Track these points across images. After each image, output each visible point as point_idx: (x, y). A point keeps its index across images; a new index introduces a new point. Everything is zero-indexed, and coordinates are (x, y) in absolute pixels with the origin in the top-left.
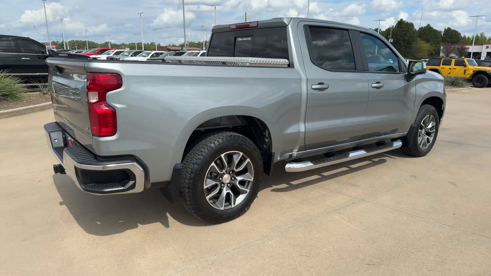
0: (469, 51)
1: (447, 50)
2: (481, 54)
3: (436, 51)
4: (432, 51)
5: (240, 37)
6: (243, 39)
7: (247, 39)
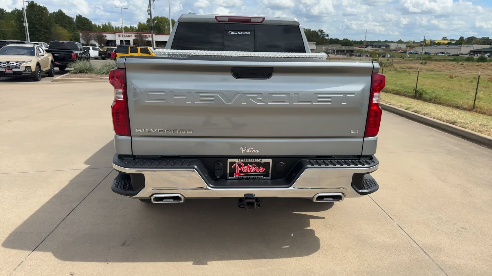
0: (107, 39)
1: (86, 37)
2: (115, 41)
3: (75, 38)
4: (71, 37)
5: (232, 31)
6: (237, 33)
7: (244, 33)
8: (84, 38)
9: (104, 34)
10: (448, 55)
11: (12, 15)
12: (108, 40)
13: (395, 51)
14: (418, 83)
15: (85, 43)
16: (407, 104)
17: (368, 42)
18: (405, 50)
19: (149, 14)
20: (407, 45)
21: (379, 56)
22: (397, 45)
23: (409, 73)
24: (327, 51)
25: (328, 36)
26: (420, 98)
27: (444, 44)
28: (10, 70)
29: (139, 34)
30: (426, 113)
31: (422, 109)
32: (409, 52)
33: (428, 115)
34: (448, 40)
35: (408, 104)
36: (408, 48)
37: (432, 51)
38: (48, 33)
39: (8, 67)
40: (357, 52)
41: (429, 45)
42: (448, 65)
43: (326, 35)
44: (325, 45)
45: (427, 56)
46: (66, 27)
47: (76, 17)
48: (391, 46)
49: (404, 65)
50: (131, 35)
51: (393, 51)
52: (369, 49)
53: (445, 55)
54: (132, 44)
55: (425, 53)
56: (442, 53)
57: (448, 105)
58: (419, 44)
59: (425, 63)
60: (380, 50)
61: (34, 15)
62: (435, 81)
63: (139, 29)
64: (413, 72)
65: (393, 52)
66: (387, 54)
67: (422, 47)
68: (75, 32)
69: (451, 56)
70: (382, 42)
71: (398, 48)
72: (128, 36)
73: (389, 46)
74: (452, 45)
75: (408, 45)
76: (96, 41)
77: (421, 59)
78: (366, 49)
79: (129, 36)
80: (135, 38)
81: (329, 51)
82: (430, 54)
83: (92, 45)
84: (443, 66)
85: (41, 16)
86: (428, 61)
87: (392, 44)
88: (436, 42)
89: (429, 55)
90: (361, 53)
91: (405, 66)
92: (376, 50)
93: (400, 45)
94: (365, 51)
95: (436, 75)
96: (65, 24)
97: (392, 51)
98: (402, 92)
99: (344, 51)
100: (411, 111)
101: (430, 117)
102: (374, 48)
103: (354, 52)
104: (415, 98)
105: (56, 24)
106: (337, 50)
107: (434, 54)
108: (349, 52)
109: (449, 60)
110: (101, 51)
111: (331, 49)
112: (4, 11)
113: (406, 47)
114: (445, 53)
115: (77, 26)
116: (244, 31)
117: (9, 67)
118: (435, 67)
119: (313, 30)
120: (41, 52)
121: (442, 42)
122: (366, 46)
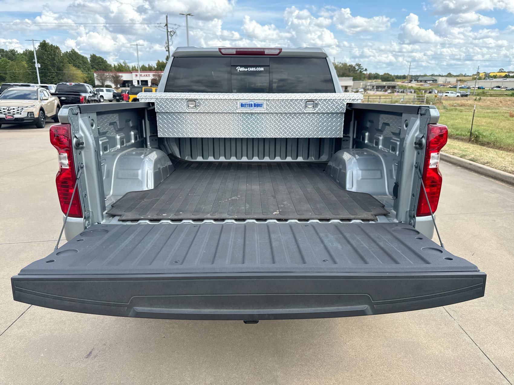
0: (123, 79)
1: (101, 78)
2: (131, 82)
3: (90, 79)
4: (85, 78)
5: (241, 66)
6: (247, 68)
7: (256, 69)
8: (99, 79)
9: (120, 74)
10: (506, 89)
11: (24, 56)
12: (124, 81)
13: (444, 85)
14: (473, 124)
15: (100, 84)
16: (461, 151)
17: (412, 76)
18: (455, 84)
19: (167, 51)
20: (457, 79)
21: (424, 92)
22: (446, 79)
23: (461, 112)
24: (365, 87)
25: (366, 70)
26: (476, 142)
27: (500, 77)
28: (11, 116)
29: (157, 74)
30: (486, 161)
31: (480, 157)
32: (459, 87)
33: (488, 164)
34: (505, 72)
35: (463, 151)
36: (459, 82)
37: (487, 85)
38: (60, 74)
39: (8, 113)
40: (400, 88)
41: (483, 78)
42: (507, 101)
43: (364, 69)
44: (363, 80)
45: (481, 91)
46: (80, 67)
47: (90, 56)
48: (439, 80)
49: (454, 102)
50: (149, 75)
51: (441, 85)
52: (414, 84)
53: (502, 89)
54: (150, 84)
55: (479, 88)
56: (499, 87)
57: (510, 150)
58: (472, 77)
59: (480, 99)
60: (427, 86)
61: (46, 55)
62: (492, 121)
63: (158, 67)
64: (465, 110)
65: (441, 87)
66: (434, 89)
67: (475, 81)
68: (90, 73)
69: (509, 90)
70: (428, 76)
71: (446, 82)
72: (145, 75)
73: (436, 80)
74: (510, 78)
75: (459, 78)
76: (111, 81)
77: (474, 94)
78: (410, 85)
79: (147, 76)
80: (153, 78)
81: (368, 87)
82: (484, 88)
83: (107, 86)
84: (501, 102)
85: (53, 56)
86: (483, 97)
87: (440, 78)
88: (492, 75)
89: (483, 90)
90: (404, 89)
91: (456, 103)
92: (421, 85)
93: (449, 79)
94: (410, 87)
95: (492, 113)
96: (79, 64)
97: (439, 86)
98: (454, 134)
99: (384, 87)
100: (467, 159)
101: (491, 167)
102: (419, 82)
103: (396, 88)
104: (471, 142)
105: (69, 65)
106: (376, 86)
107: (488, 89)
108: (391, 88)
109: (506, 95)
110: (115, 93)
111: (370, 85)
112: (16, 52)
113: (457, 81)
114: (502, 87)
115: (92, 66)
116: (256, 66)
117: (10, 113)
118: (491, 103)
119: (350, 64)
120: (45, 96)
121: (498, 74)
122: (409, 81)
